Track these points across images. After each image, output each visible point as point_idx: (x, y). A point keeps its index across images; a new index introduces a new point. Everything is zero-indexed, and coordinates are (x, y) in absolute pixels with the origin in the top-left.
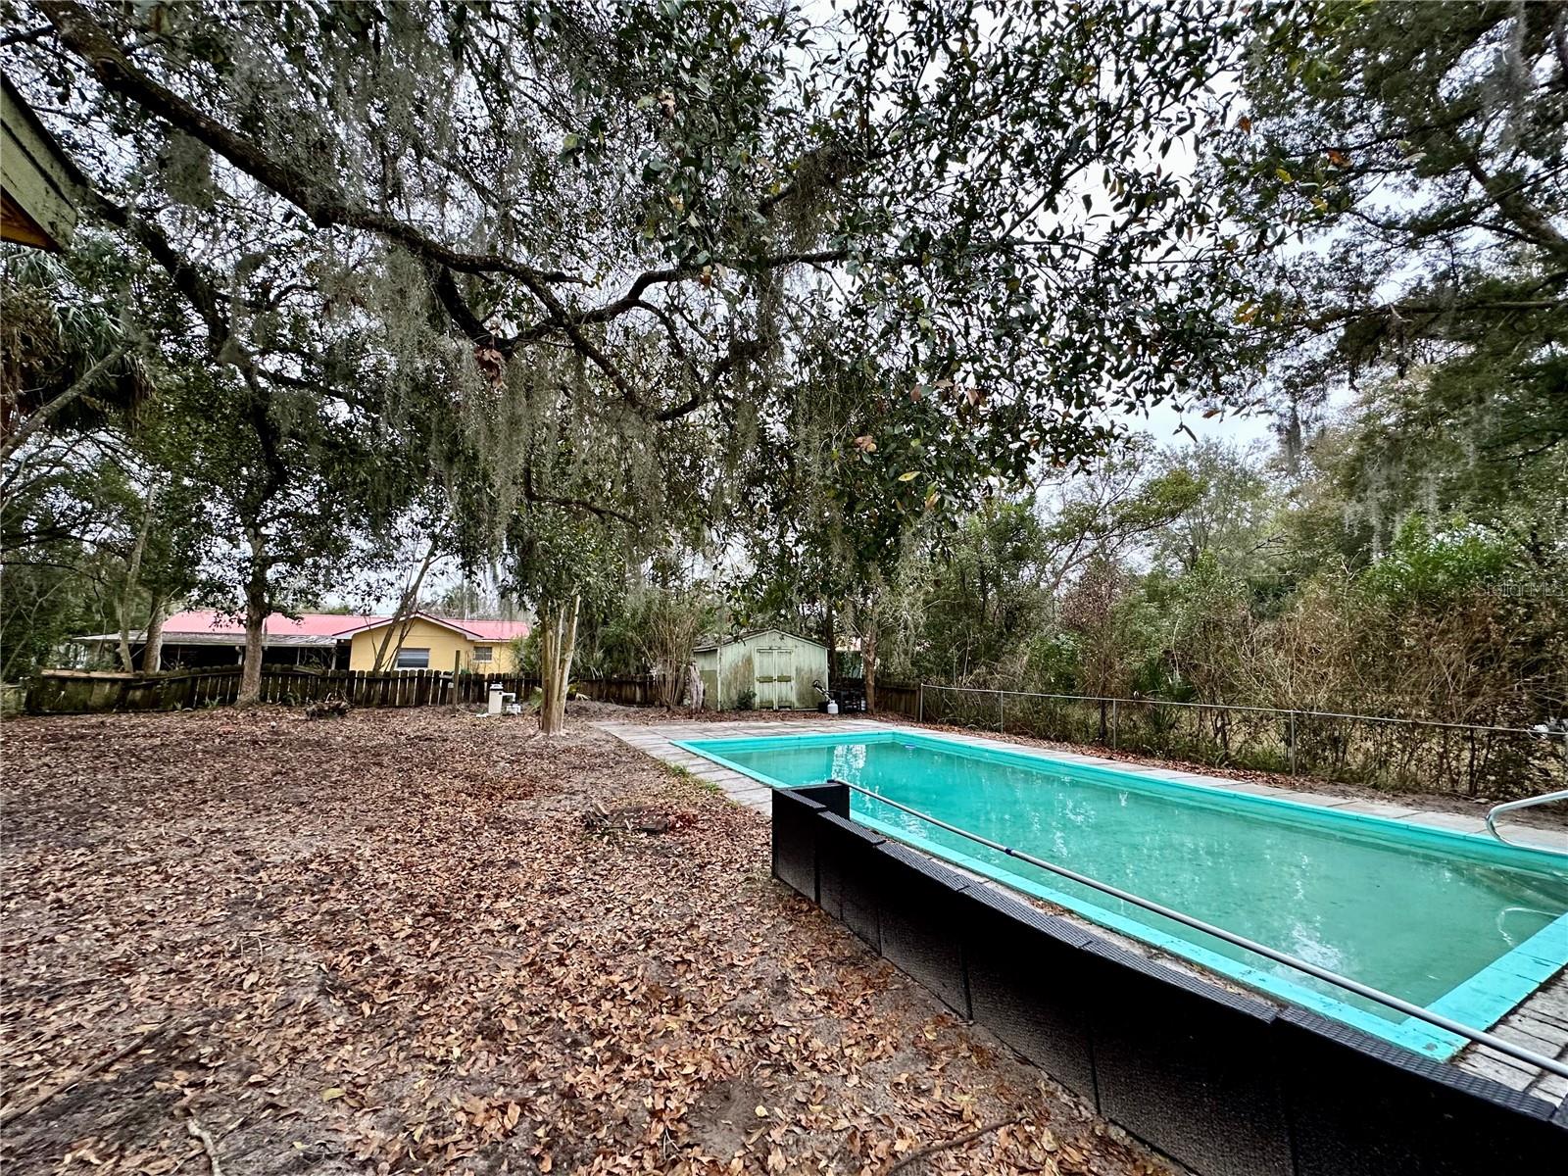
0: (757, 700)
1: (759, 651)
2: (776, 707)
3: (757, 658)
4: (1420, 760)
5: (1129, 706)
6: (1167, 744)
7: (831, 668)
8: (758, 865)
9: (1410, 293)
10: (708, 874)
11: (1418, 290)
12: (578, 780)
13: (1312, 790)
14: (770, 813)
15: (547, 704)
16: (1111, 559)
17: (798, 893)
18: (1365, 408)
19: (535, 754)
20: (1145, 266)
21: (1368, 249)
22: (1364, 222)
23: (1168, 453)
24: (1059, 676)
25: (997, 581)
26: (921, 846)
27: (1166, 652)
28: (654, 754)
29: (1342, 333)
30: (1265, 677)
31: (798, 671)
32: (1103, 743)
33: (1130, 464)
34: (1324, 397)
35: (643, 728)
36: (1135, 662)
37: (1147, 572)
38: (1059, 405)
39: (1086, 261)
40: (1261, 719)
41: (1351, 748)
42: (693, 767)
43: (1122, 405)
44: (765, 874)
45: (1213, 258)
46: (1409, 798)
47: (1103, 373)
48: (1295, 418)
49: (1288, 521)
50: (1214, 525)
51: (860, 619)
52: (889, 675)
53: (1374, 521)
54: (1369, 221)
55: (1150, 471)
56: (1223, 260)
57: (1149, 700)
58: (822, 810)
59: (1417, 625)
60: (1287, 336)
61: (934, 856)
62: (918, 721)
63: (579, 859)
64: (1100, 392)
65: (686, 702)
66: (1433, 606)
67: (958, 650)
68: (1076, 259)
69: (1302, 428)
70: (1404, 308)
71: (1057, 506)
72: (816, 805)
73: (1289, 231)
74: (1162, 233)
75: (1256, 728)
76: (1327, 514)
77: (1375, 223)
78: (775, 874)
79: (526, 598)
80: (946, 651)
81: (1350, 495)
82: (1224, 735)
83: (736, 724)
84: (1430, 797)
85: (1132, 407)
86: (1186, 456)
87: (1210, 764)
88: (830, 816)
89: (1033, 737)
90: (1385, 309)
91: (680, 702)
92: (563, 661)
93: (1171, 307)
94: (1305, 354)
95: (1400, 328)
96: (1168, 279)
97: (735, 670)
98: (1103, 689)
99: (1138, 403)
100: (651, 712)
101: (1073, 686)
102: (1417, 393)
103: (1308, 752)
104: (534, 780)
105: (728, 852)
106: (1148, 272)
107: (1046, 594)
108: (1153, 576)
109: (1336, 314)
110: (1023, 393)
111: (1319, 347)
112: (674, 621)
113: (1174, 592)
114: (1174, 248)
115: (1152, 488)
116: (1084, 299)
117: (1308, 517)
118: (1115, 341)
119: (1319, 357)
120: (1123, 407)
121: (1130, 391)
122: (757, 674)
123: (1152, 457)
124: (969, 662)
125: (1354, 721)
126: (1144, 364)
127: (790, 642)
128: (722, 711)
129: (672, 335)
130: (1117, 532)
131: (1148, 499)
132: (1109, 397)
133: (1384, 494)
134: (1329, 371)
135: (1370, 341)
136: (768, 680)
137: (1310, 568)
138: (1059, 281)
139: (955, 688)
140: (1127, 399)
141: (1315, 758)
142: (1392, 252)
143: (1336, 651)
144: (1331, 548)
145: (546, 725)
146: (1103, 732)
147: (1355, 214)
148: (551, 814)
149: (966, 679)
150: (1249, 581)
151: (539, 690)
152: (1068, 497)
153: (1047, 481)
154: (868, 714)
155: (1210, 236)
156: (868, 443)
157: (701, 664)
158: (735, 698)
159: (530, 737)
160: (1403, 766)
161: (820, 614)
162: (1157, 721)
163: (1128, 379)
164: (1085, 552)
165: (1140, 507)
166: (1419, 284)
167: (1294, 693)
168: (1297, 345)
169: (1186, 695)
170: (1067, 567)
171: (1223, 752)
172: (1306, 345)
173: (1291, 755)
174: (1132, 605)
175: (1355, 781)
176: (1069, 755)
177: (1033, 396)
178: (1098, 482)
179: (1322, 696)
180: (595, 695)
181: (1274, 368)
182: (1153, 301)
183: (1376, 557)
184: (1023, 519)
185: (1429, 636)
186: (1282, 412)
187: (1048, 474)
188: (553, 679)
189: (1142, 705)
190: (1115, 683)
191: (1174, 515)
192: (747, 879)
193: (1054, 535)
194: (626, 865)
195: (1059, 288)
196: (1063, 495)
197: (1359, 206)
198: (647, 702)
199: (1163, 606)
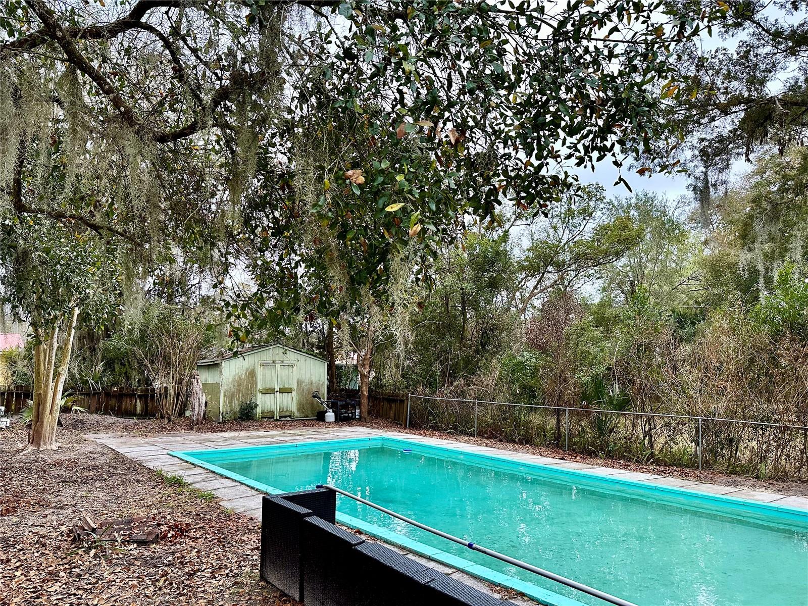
0: (259, 410)
1: (262, 365)
2: (276, 417)
3: (260, 372)
4: (788, 456)
5: (578, 414)
6: (608, 446)
7: (330, 380)
8: (248, 569)
9: (790, 90)
10: (197, 581)
11: (795, 87)
12: (67, 494)
13: (713, 481)
14: (260, 519)
15: (39, 417)
16: (568, 289)
17: (283, 594)
18: (759, 177)
19: (22, 469)
20: (594, 42)
21: (763, 51)
22: (760, 29)
23: (616, 204)
24: (523, 387)
25: (475, 306)
26: (399, 542)
27: (609, 369)
28: (151, 465)
29: (742, 115)
30: (681, 389)
31: (299, 383)
32: (557, 446)
33: (585, 210)
34: (728, 165)
35: (141, 440)
36: (584, 377)
37: (597, 301)
38: (522, 155)
39: (546, 32)
40: (678, 424)
41: (741, 447)
42: (190, 477)
43: (573, 158)
44: (253, 578)
45: (646, 41)
46: (780, 485)
47: (559, 130)
48: (706, 181)
49: (702, 264)
50: (649, 265)
51: (356, 336)
52: (382, 386)
53: (761, 267)
54: (763, 29)
55: (601, 217)
56: (653, 43)
57: (594, 409)
58: (309, 515)
59: (788, 350)
60: (703, 114)
61: (411, 551)
62: (405, 427)
63: (62, 574)
64: (557, 146)
65: (188, 413)
66: (800, 335)
67: (441, 363)
68: (538, 29)
69: (711, 189)
70: (786, 101)
71: (526, 243)
72: (303, 510)
73: (701, 26)
74: (606, 15)
75: (674, 430)
76: (730, 259)
77: (767, 31)
78: (262, 578)
79: (20, 310)
80: (431, 366)
81: (743, 245)
82: (651, 437)
83: (236, 434)
84: (794, 484)
85: (581, 161)
86: (629, 206)
87: (639, 462)
88: (316, 520)
89: (501, 441)
90: (772, 100)
91: (181, 414)
92: (57, 374)
93: (613, 78)
94: (716, 130)
95: (781, 116)
96: (611, 55)
97: (238, 383)
98: (559, 400)
99: (586, 158)
100: (151, 423)
101: (534, 397)
102: (792, 168)
103: (711, 451)
104: (19, 496)
105: (219, 559)
106: (595, 47)
107: (515, 318)
108: (602, 305)
109: (737, 100)
110: (493, 144)
111: (725, 125)
112: (178, 335)
113: (616, 319)
114: (615, 29)
115: (602, 231)
116: (545, 66)
117: (717, 261)
118: (570, 103)
119: (725, 133)
120: (573, 161)
121: (580, 146)
122: (260, 386)
123: (602, 206)
124: (450, 375)
125: (744, 425)
126: (592, 125)
127: (292, 356)
128: (224, 422)
129: (175, 60)
130: (573, 267)
131: (598, 241)
132: (564, 151)
133: (767, 247)
134: (731, 146)
135: (762, 125)
136: (270, 391)
137: (717, 302)
138: (525, 47)
139: (437, 398)
140: (578, 154)
141: (715, 454)
142: (778, 56)
143: (732, 368)
144: (731, 286)
145: (36, 439)
146: (558, 436)
147: (754, 22)
148: (35, 530)
149: (446, 390)
150: (673, 311)
151: (30, 402)
152: (536, 237)
153: (518, 222)
154: (361, 421)
155: (643, 22)
156: (357, 177)
157: (205, 377)
158: (237, 409)
159: (18, 451)
160: (777, 460)
161: (322, 331)
162: (600, 426)
163: (578, 136)
164: (547, 283)
165: (592, 247)
166: (797, 82)
167: (703, 402)
168: (710, 122)
169: (622, 405)
170: (532, 294)
171: (649, 452)
172: (716, 123)
173: (699, 453)
174: (583, 329)
175: (744, 473)
176: (530, 456)
177: (501, 146)
178: (559, 225)
179: (722, 406)
180: (93, 409)
181: (693, 139)
182: (599, 73)
183: (763, 294)
184: (497, 253)
185: (796, 358)
186: (698, 175)
187: (519, 216)
188: (46, 393)
189: (589, 413)
190: (568, 395)
191: (618, 255)
192: (236, 583)
193: (523, 268)
194: (112, 577)
195: (525, 53)
196: (532, 234)
197: (757, 17)
198: (147, 414)
199: (608, 330)
